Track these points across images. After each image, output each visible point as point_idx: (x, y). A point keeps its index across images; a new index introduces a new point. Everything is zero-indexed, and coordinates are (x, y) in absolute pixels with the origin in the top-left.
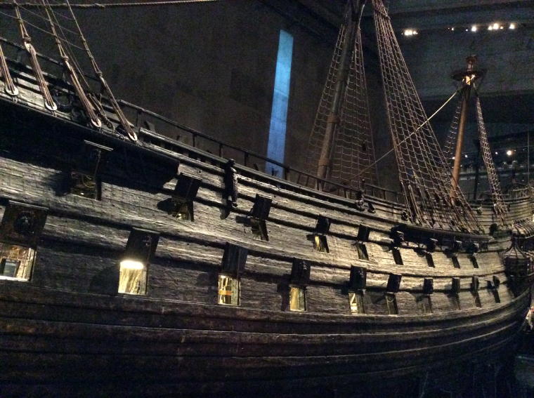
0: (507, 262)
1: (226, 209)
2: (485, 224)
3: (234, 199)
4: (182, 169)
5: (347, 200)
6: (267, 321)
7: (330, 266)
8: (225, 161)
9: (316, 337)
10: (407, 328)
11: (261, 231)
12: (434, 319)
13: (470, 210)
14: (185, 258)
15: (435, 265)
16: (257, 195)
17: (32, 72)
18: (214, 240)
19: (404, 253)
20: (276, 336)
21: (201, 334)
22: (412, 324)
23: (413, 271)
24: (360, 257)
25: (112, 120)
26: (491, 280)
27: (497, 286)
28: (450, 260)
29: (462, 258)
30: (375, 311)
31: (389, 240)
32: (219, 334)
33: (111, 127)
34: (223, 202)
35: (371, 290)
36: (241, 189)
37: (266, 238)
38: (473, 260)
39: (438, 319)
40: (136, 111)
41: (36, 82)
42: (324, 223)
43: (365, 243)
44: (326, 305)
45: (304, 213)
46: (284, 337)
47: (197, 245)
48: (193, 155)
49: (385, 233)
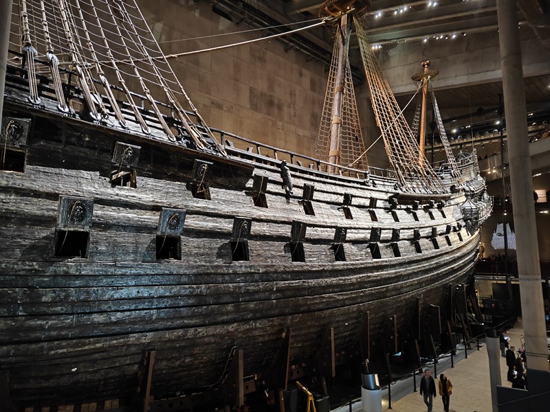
0: (464, 211)
1: (288, 196)
2: (447, 186)
3: (290, 189)
4: (256, 172)
5: (358, 180)
6: (323, 270)
7: (355, 228)
8: (280, 162)
9: (353, 278)
10: (407, 265)
11: (309, 211)
12: (423, 257)
13: (437, 177)
14: (268, 234)
15: (419, 219)
16: (305, 184)
17: (155, 116)
18: (283, 220)
19: (398, 212)
20: (329, 280)
21: (285, 284)
22: (410, 263)
23: (406, 226)
24: (373, 220)
25: (209, 143)
26: (456, 225)
27: (460, 229)
28: (427, 214)
29: (435, 212)
30: (387, 257)
31: (388, 205)
32: (295, 283)
33: (210, 148)
34: (283, 191)
35: (382, 242)
36: (293, 181)
37: (313, 214)
38: (442, 212)
39: (426, 257)
40: (220, 134)
41: (159, 123)
42: (348, 198)
43: (374, 210)
44: (356, 255)
45: (334, 193)
46: (334, 280)
47: (273, 224)
48: (259, 160)
49: (386, 200)
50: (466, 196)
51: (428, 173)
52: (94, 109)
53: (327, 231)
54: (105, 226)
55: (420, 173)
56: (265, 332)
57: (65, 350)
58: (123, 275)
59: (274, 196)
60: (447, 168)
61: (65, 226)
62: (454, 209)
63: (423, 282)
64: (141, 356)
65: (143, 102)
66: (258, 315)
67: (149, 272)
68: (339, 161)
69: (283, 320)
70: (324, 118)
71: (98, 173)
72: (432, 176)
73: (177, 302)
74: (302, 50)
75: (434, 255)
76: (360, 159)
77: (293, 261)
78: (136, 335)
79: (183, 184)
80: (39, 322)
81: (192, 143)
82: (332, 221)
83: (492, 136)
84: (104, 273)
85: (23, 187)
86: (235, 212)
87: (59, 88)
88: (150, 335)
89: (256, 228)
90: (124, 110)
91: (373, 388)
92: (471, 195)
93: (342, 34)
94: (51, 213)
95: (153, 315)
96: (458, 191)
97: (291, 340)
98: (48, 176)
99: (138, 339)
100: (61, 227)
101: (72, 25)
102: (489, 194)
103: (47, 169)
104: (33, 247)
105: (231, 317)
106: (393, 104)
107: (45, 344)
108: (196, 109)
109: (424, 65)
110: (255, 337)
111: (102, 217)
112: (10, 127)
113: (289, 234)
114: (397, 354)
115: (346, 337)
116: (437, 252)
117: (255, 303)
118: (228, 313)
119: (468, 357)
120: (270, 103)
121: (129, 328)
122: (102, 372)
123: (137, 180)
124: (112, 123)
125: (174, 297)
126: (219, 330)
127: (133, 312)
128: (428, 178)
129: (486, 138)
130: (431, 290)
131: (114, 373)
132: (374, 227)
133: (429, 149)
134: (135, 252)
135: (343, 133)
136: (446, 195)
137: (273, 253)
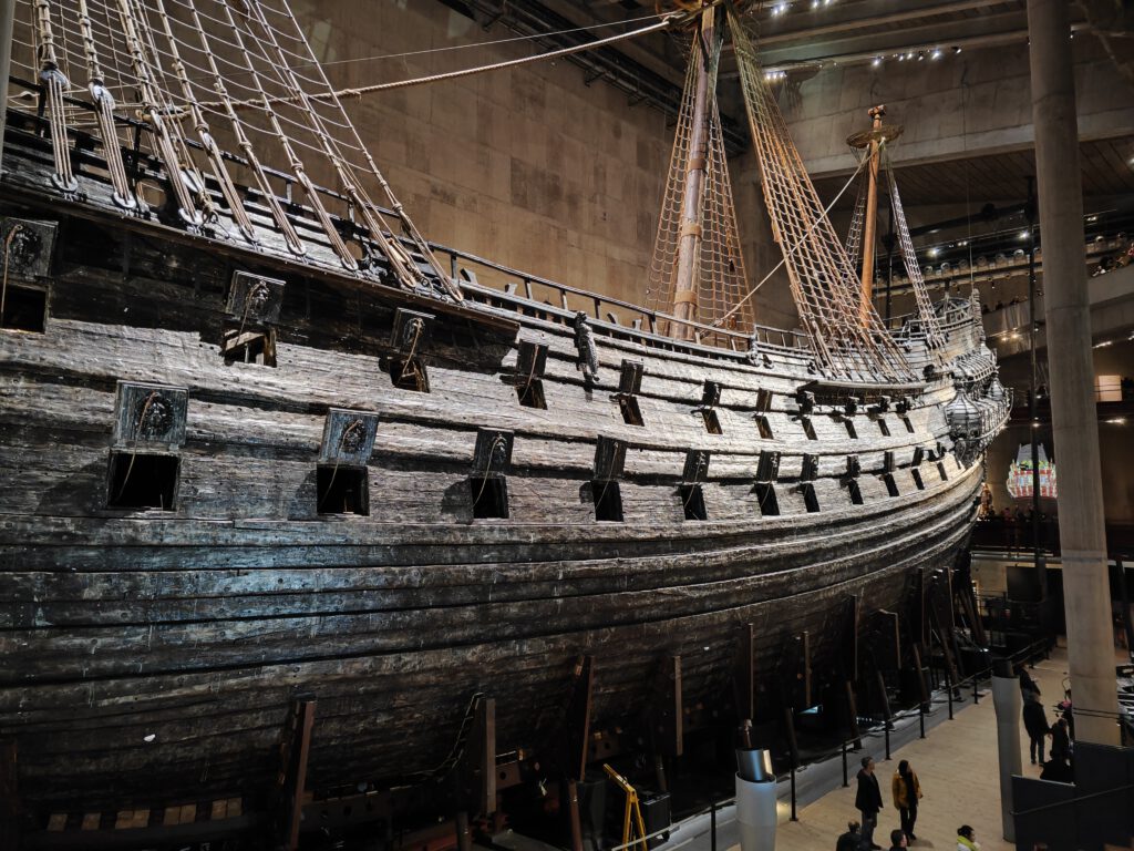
0: (951, 419)
1: (589, 385)
2: (916, 366)
3: (593, 370)
4: (524, 335)
5: (734, 353)
6: (660, 539)
7: (726, 453)
8: (573, 315)
9: (722, 555)
10: (832, 530)
11: (632, 415)
12: (866, 513)
13: (896, 348)
14: (547, 463)
15: (858, 435)
16: (624, 362)
17: (316, 217)
18: (579, 434)
19: (814, 420)
20: (671, 559)
21: (582, 565)
22: (839, 524)
23: (831, 448)
24: (763, 436)
25: (427, 274)
26: (934, 448)
27: (942, 455)
28: (875, 425)
29: (892, 420)
30: (791, 510)
31: (796, 406)
32: (602, 564)
33: (428, 285)
34: (579, 376)
35: (783, 480)
36: (599, 354)
37: (639, 422)
38: (906, 421)
39: (871, 512)
40: (449, 256)
41: (323, 231)
42: (712, 391)
43: (766, 414)
44: (728, 508)
45: (684, 380)
46: (682, 559)
47: (558, 443)
48: (529, 311)
49: (790, 396)
50: (957, 387)
51: (878, 339)
52: (187, 201)
53: (668, 458)
54: (214, 444)
55: (862, 340)
56: (540, 663)
57: (131, 698)
58: (249, 547)
59: (561, 385)
60: (917, 329)
61: (129, 445)
62: (932, 415)
63: (866, 563)
64: (286, 711)
65: (289, 187)
66: (526, 630)
67: (302, 539)
68: (694, 314)
69: (576, 640)
70: (665, 225)
71: (197, 335)
72: (887, 346)
73: (359, 601)
74: (620, 81)
75: (887, 509)
76: (739, 310)
77: (597, 519)
78: (276, 668)
79: (373, 358)
80: (77, 641)
81: (391, 275)
82: (679, 437)
83: (1011, 263)
84: (211, 542)
85: (44, 364)
86: (479, 417)
87: (114, 158)
88: (306, 667)
89: (523, 451)
90: (250, 204)
91: (759, 777)
92: (967, 386)
93: (703, 47)
94: (101, 418)
95: (310, 627)
96: (938, 377)
97: (593, 681)
98: (94, 340)
99: (281, 676)
100: (121, 446)
101: (141, 27)
102: (1004, 383)
103: (91, 327)
104: (63, 488)
105: (472, 632)
106: (808, 194)
107: (90, 687)
108: (398, 204)
109: (873, 115)
110: (519, 674)
111: (206, 427)
112: (15, 239)
113: (591, 465)
114: (810, 711)
115: (705, 674)
116: (893, 503)
117: (520, 603)
118: (464, 624)
119: (954, 716)
120: (554, 192)
121: (262, 653)
122: (207, 744)
123: (278, 351)
124: (228, 232)
125: (355, 591)
126: (447, 658)
127: (270, 621)
128: (878, 348)
129: (999, 267)
130: (880, 581)
131: (229, 745)
132: (766, 450)
133: (881, 290)
134: (274, 500)
135: (704, 255)
136: (915, 385)
137: (557, 502)
